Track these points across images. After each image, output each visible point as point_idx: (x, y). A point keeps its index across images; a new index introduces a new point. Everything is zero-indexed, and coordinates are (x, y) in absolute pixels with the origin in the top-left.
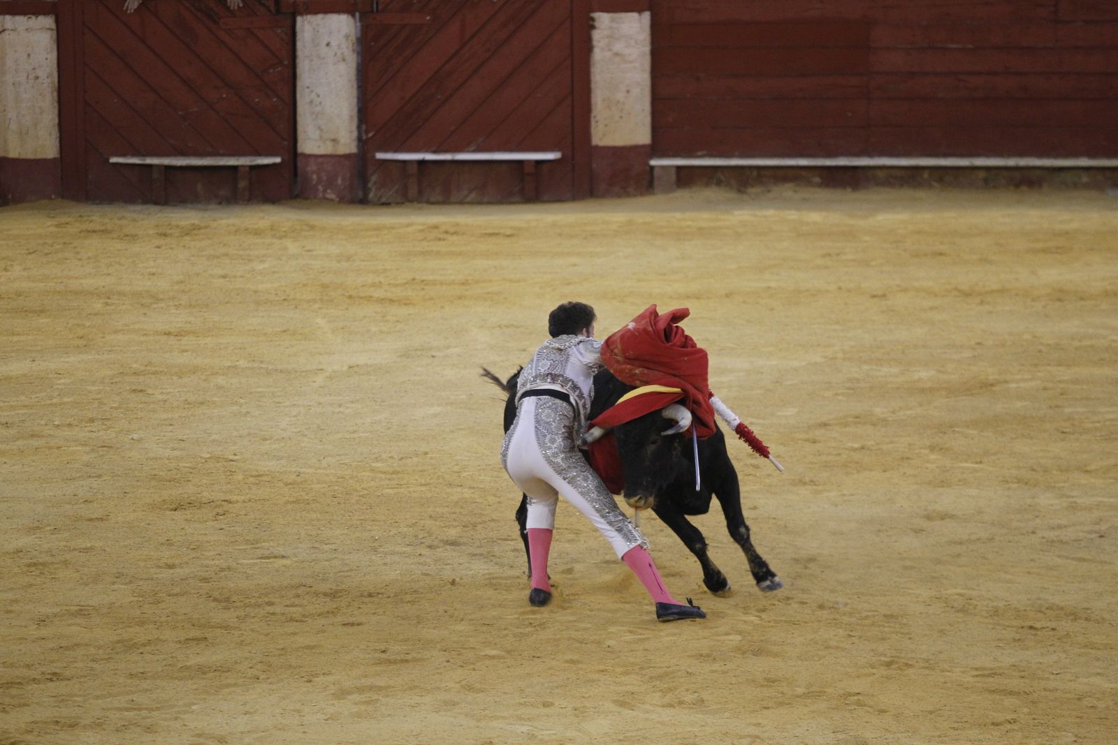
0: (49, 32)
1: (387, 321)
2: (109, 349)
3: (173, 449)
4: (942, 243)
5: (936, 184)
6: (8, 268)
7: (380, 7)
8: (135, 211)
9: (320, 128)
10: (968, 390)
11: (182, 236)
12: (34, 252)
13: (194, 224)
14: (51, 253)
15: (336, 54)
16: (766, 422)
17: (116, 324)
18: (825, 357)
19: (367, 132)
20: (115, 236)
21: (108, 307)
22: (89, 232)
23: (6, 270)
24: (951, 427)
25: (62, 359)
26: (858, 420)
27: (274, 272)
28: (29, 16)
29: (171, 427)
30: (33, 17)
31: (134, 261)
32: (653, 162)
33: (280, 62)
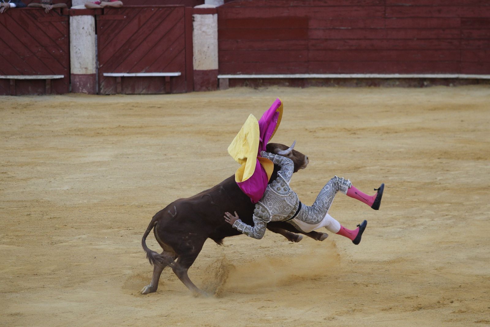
5: (336, 85)
7: (105, 12)
8: (3, 98)
9: (80, 63)
10: (349, 170)
11: (23, 109)
13: (27, 103)
15: (86, 32)
19: (100, 65)
27: (61, 123)
31: (2, 119)
32: (219, 77)
33: (63, 36)
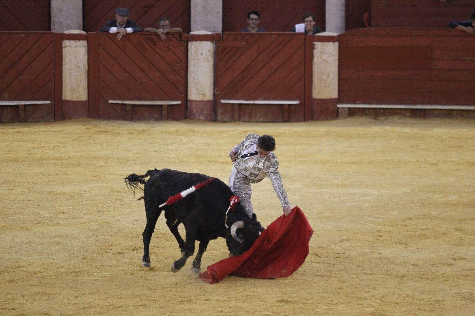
0: (84, 47)
1: (224, 171)
2: (107, 181)
3: (133, 224)
4: (461, 142)
5: (459, 117)
6: (65, 147)
7: (224, 38)
8: (119, 123)
9: (197, 89)
10: (472, 205)
11: (138, 134)
12: (76, 140)
13: (143, 129)
14: (83, 141)
15: (205, 58)
16: (385, 217)
17: (110, 171)
18: (411, 190)
19: (217, 91)
20: (111, 134)
21: (107, 164)
22: (99, 132)
23: (64, 147)
24: (464, 221)
25: (87, 186)
26: (424, 217)
27: (177, 150)
28: (76, 41)
29: (133, 215)
30: (78, 41)
31: (118, 144)
32: (339, 106)
33: (181, 61)
